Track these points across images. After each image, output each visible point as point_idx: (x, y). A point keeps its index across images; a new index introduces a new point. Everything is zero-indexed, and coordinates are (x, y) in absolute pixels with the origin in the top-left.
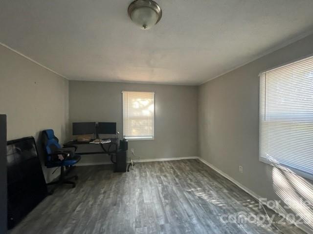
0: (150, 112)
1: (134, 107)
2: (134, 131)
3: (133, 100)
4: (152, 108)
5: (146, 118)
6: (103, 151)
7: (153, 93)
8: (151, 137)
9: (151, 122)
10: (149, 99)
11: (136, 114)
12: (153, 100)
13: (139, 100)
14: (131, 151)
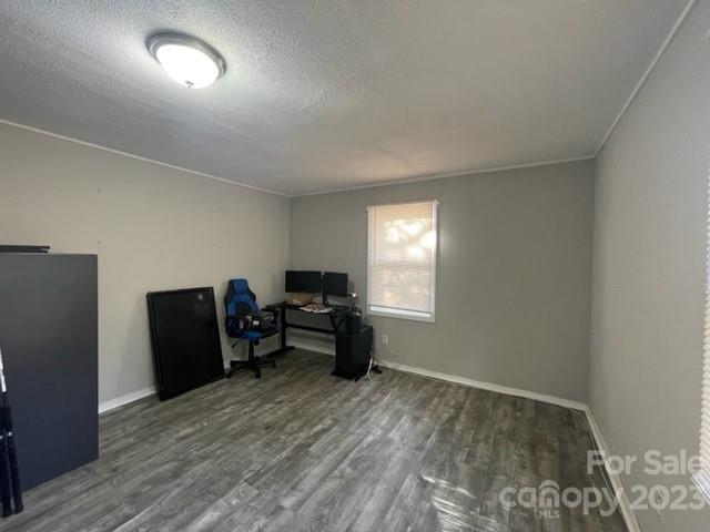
0: (427, 251)
1: (389, 239)
2: (388, 295)
3: (387, 224)
4: (430, 240)
5: (415, 266)
7: (435, 204)
8: (428, 315)
9: (429, 276)
10: (423, 220)
11: (393, 256)
12: (434, 220)
13: (400, 222)
14: (382, 340)
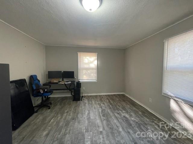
0: (95, 65)
1: (85, 62)
2: (85, 76)
3: (84, 58)
4: (96, 62)
5: (92, 69)
6: (66, 88)
7: (97, 53)
8: (95, 80)
9: (95, 71)
10: (94, 57)
11: (86, 66)
12: (96, 58)
13: (88, 57)
14: (83, 89)
